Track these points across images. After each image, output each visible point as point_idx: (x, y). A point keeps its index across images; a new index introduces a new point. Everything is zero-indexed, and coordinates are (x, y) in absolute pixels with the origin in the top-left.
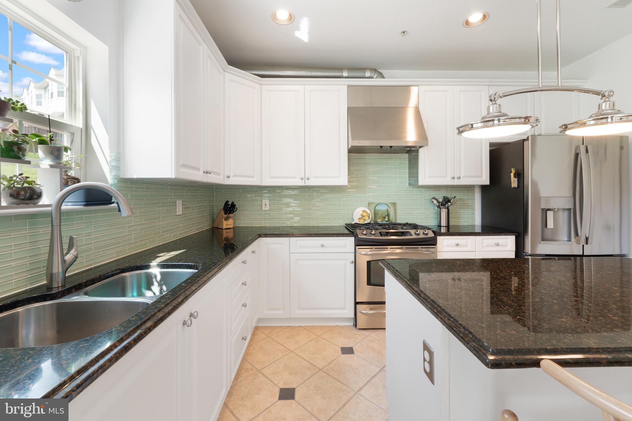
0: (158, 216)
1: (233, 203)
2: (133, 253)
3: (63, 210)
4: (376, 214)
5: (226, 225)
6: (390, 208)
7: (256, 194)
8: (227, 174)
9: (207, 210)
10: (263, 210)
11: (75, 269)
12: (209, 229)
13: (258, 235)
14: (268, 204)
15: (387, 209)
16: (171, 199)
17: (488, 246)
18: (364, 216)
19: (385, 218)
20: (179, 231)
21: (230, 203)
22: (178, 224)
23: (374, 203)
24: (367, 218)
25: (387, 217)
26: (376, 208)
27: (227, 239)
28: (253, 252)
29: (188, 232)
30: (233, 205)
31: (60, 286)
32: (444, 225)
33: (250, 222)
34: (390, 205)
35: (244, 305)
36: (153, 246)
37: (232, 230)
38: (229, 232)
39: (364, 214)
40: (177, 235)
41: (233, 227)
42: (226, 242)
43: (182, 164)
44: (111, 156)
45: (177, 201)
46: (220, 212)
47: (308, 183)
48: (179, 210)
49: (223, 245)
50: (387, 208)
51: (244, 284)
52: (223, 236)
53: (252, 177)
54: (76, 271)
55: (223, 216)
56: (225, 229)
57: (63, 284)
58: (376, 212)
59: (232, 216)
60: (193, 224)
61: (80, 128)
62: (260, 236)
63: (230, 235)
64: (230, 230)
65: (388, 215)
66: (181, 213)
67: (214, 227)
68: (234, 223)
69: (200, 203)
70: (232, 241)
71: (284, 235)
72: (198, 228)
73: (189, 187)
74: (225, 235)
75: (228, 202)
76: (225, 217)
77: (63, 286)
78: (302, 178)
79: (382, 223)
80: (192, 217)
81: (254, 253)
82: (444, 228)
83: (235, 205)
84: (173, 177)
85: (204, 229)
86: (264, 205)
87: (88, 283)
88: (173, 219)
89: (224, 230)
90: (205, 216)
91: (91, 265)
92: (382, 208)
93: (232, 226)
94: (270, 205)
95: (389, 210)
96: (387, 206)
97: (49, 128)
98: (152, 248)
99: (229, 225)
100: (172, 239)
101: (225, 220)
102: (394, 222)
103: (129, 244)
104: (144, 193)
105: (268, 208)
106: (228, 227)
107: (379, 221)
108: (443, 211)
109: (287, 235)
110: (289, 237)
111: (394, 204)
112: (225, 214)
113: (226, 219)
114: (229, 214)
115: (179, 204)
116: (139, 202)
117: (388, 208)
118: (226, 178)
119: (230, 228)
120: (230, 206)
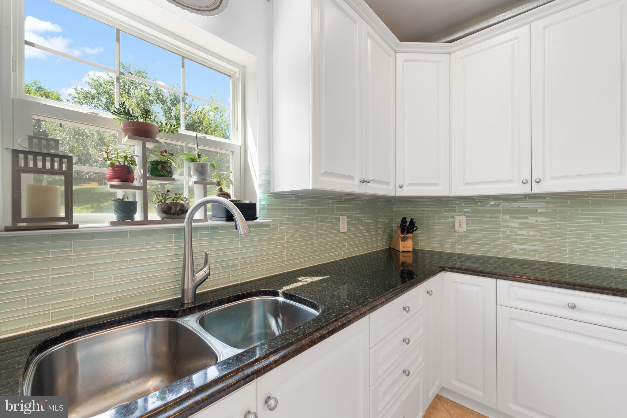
0: (315, 233)
1: (412, 220)
2: (286, 271)
3: (193, 226)
5: (404, 247)
7: (447, 209)
8: (399, 183)
9: (382, 228)
10: (456, 230)
11: (221, 284)
12: (385, 249)
13: (441, 267)
14: (464, 223)
16: (332, 214)
20: (344, 250)
21: (408, 220)
22: (343, 243)
27: (404, 264)
28: (428, 292)
29: (355, 251)
30: (412, 223)
31: (191, 303)
33: (437, 245)
35: (407, 373)
36: (310, 266)
37: (411, 254)
38: (407, 256)
40: (341, 254)
41: (413, 249)
42: (402, 268)
43: (324, 171)
44: (260, 170)
45: (341, 216)
46: (396, 230)
47: (537, 189)
48: (343, 226)
49: (399, 271)
51: (406, 341)
52: (400, 260)
53: (436, 185)
54: (221, 286)
55: (399, 235)
56: (403, 252)
57: (193, 301)
59: (412, 236)
60: (362, 243)
61: (239, 146)
62: (443, 269)
63: (409, 259)
64: (408, 253)
66: (345, 230)
67: (392, 247)
68: (414, 245)
69: (372, 219)
70: (411, 268)
71: (486, 273)
72: (369, 248)
73: (357, 200)
74: (402, 259)
75: (405, 218)
76: (402, 237)
77: (194, 302)
78: (525, 181)
80: (361, 235)
81: (431, 295)
83: (415, 222)
84: (311, 188)
85: (378, 249)
86: (457, 224)
87: (214, 304)
88: (335, 236)
89: (401, 253)
90: (380, 234)
91: (238, 280)
93: (411, 249)
94: (467, 224)
97: (197, 146)
98: (309, 267)
99: (407, 247)
100: (334, 259)
101: (402, 241)
103: (281, 262)
104: (299, 208)
105: (464, 228)
106: (406, 249)
109: (492, 274)
110: (496, 278)
112: (402, 233)
113: (404, 239)
114: (406, 234)
115: (343, 220)
116: (292, 217)
118: (398, 188)
119: (409, 252)
120: (407, 224)
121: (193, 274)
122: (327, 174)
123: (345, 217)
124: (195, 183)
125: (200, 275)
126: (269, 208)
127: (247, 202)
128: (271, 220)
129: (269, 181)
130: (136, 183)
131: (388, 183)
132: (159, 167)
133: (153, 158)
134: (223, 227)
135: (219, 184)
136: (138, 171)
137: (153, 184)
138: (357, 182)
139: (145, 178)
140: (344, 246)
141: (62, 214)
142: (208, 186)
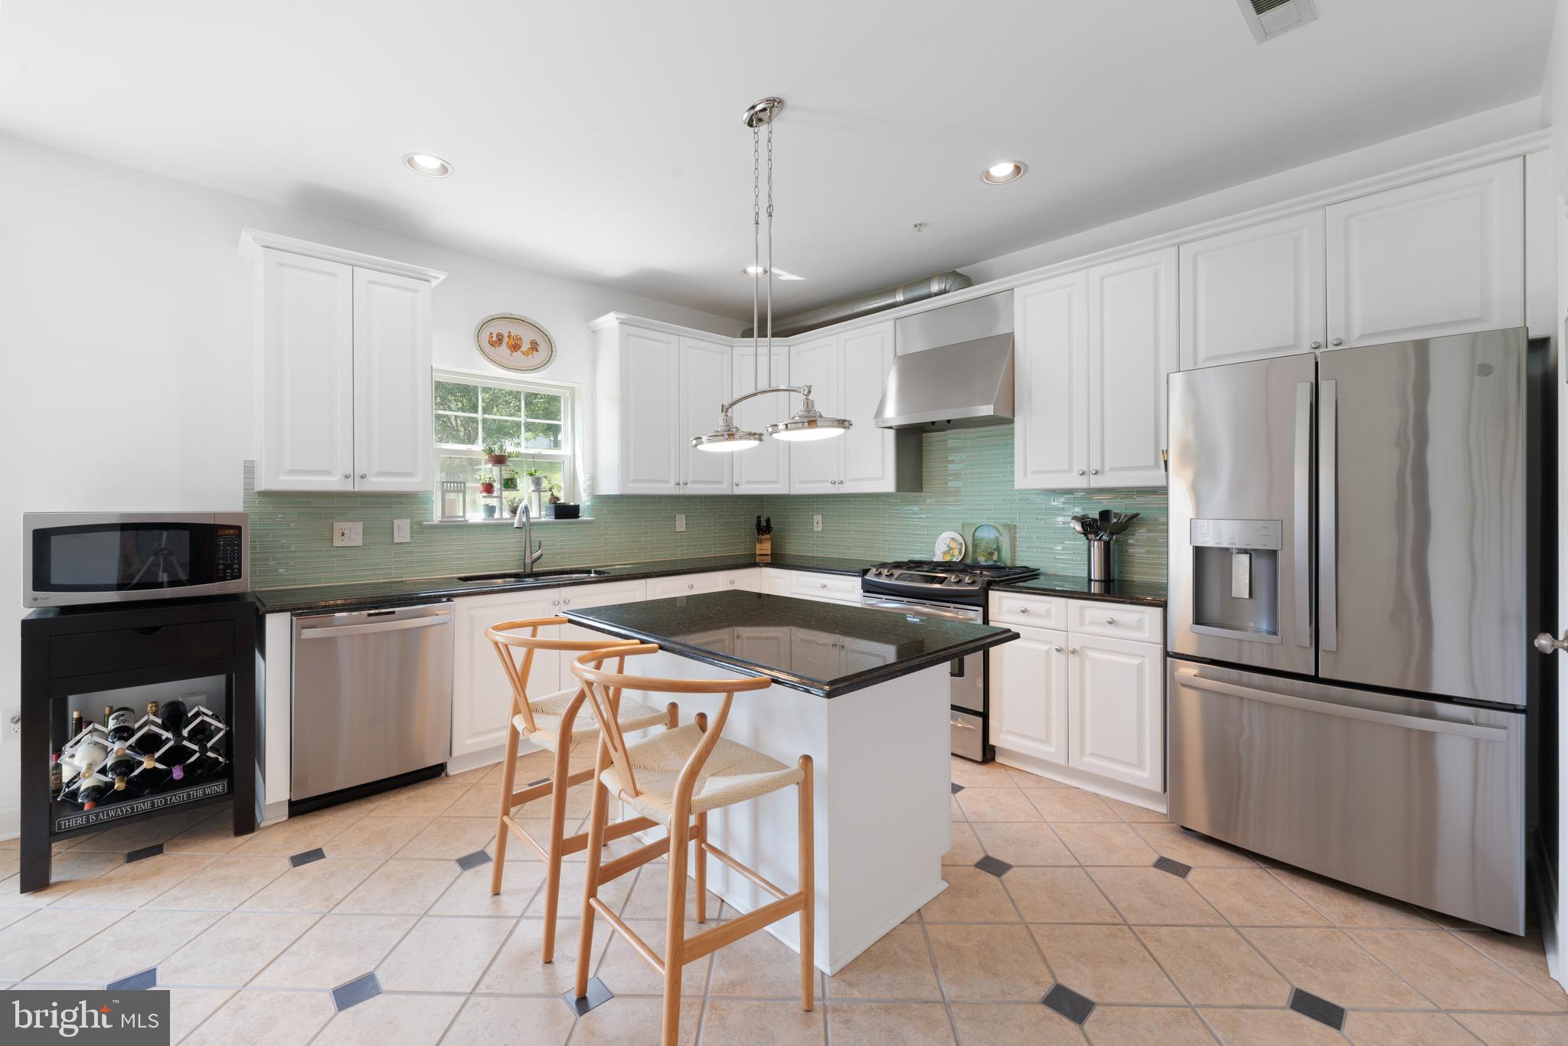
4: (974, 547)
5: (760, 549)
6: (1002, 535)
10: (814, 530)
14: (821, 524)
15: (997, 537)
16: (667, 513)
17: (1091, 623)
18: (951, 549)
19: (991, 554)
21: (764, 519)
22: (681, 543)
23: (973, 524)
24: (956, 552)
25: (996, 553)
26: (977, 534)
30: (768, 521)
32: (1097, 578)
34: (1003, 531)
37: (770, 557)
39: (953, 545)
41: (772, 553)
44: (585, 478)
45: (676, 516)
46: (751, 531)
48: (681, 526)
56: (760, 555)
58: (975, 542)
59: (769, 536)
65: (998, 549)
66: (684, 529)
75: (760, 517)
79: (986, 564)
82: (1097, 583)
83: (772, 522)
86: (814, 524)
88: (672, 535)
92: (987, 535)
94: (823, 523)
95: (1001, 538)
96: (994, 529)
99: (764, 550)
101: (758, 542)
102: (1009, 564)
107: (982, 560)
108: (1094, 546)
111: (1012, 529)
113: (760, 541)
114: (763, 535)
115: (680, 518)
117: (997, 535)
119: (767, 555)
120: (764, 523)
121: (531, 554)
123: (683, 517)
124: (533, 491)
125: (536, 555)
126: (593, 509)
127: (572, 504)
128: (594, 518)
129: (593, 485)
130: (495, 494)
131: (720, 483)
132: (509, 482)
133: (506, 476)
134: (553, 524)
135: (551, 490)
136: (497, 486)
137: (506, 494)
139: (501, 490)
140: (683, 546)
141: (461, 514)
142: (542, 493)
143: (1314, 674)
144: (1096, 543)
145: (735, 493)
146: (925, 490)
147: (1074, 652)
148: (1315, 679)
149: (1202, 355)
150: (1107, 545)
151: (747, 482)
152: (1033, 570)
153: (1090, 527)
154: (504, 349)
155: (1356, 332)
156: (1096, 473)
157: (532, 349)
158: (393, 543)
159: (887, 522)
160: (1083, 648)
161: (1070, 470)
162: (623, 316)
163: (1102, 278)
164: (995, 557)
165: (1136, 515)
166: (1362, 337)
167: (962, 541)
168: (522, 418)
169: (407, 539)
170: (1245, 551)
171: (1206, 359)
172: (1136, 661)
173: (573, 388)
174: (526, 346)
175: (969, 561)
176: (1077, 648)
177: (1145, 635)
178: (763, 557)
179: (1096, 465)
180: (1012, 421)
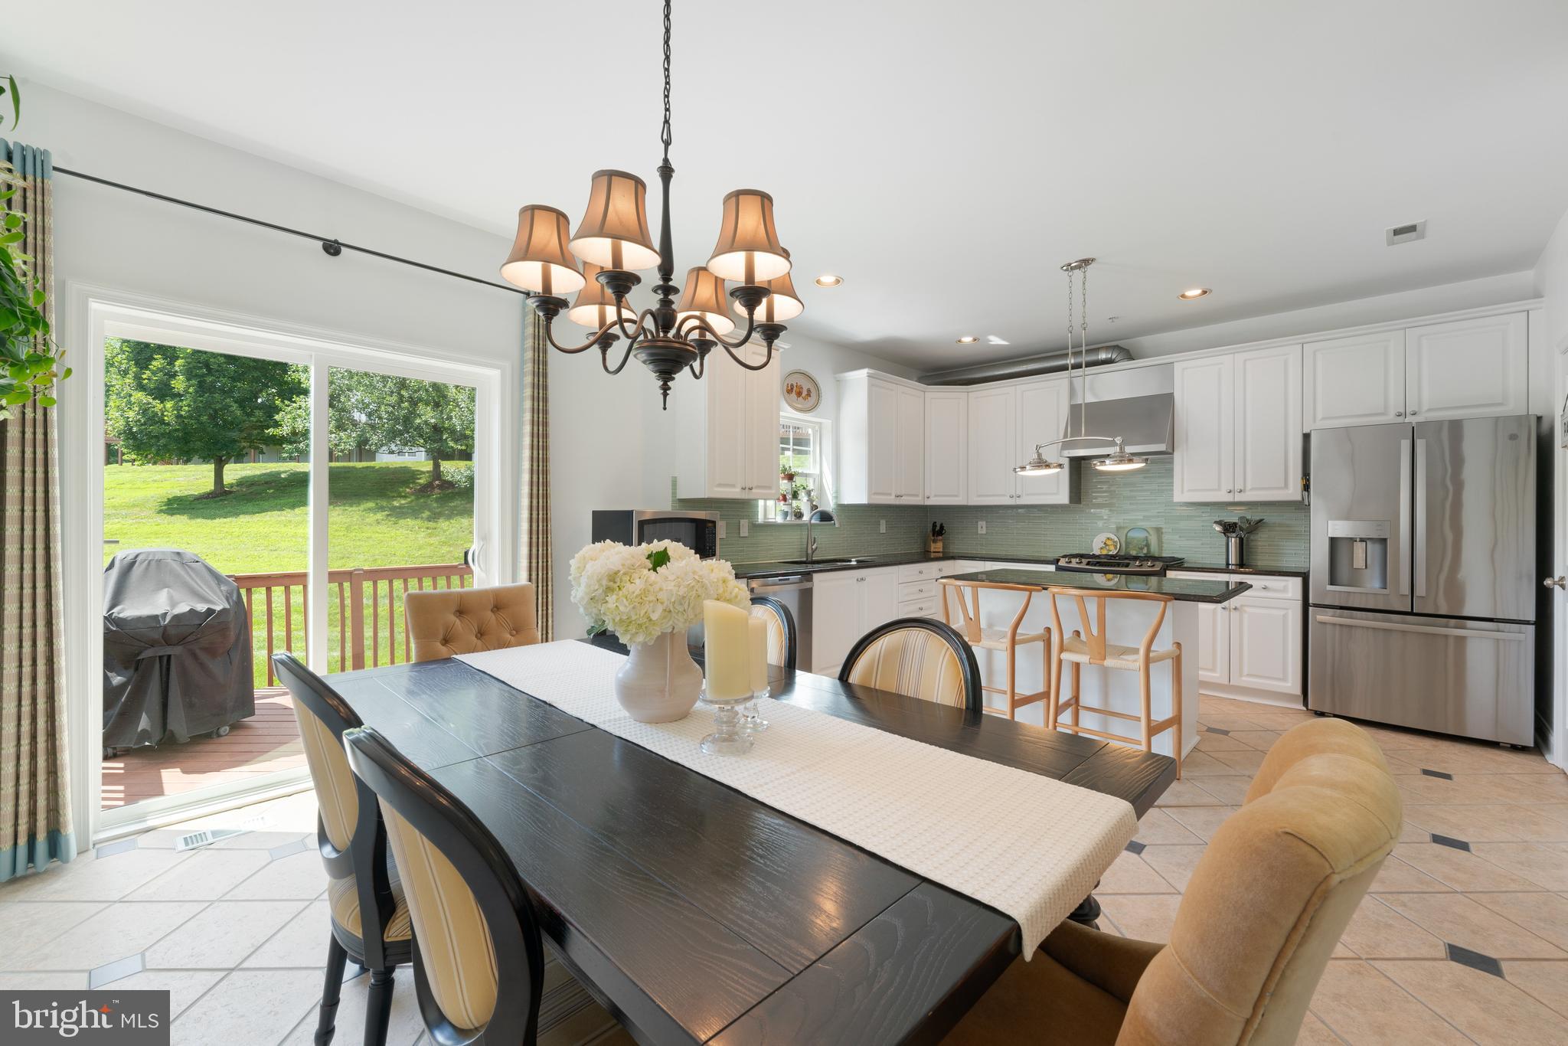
1: (941, 525)
4: (1127, 544)
5: (935, 548)
8: (927, 494)
9: (917, 532)
10: (979, 533)
14: (984, 528)
15: (1147, 537)
18: (1108, 545)
19: (1142, 549)
20: (883, 548)
21: (938, 525)
22: (882, 542)
23: (1127, 527)
24: (1112, 548)
25: (1146, 548)
26: (1129, 534)
30: (942, 527)
32: (1234, 561)
34: (1151, 532)
37: (941, 554)
39: (1109, 542)
43: (876, 490)
45: (880, 521)
46: (928, 533)
48: (883, 529)
50: (1145, 534)
53: (956, 496)
55: (931, 537)
56: (933, 552)
58: (1128, 540)
59: (941, 538)
65: (1148, 545)
66: (884, 531)
69: (906, 524)
75: (935, 524)
76: (933, 539)
79: (1138, 556)
80: (896, 536)
83: (944, 527)
84: (867, 503)
86: (979, 528)
90: (914, 538)
92: (1138, 535)
93: (941, 550)
95: (1150, 537)
96: (1146, 532)
101: (933, 542)
102: (1158, 556)
105: (984, 532)
106: (937, 550)
107: (1134, 554)
108: (1231, 541)
111: (1158, 531)
112: (933, 536)
113: (935, 541)
114: (937, 536)
115: (883, 523)
117: (1147, 535)
118: (926, 499)
120: (938, 528)
122: (875, 494)
126: (839, 514)
127: (827, 511)
129: (836, 497)
130: (788, 502)
131: (917, 496)
132: (795, 494)
133: (793, 489)
134: (819, 525)
136: (788, 496)
137: (793, 502)
138: (893, 497)
139: (791, 500)
140: (883, 544)
141: (771, 517)
142: (812, 503)
143: (1410, 610)
144: (1233, 539)
145: (926, 504)
146: (1083, 503)
147: (1235, 609)
148: (1412, 613)
149: (1319, 416)
150: (1241, 540)
151: (936, 496)
152: (1180, 559)
153: (1228, 528)
154: (794, 395)
155: (1425, 408)
156: (1241, 491)
157: (807, 395)
158: (740, 537)
159: (1048, 527)
160: (1242, 606)
161: (1219, 489)
162: (872, 371)
163: (1245, 361)
164: (1145, 551)
165: (1261, 520)
166: (1430, 410)
167: (1116, 539)
168: (791, 446)
169: (746, 535)
170: (1362, 540)
171: (1323, 419)
172: (1282, 612)
173: (821, 423)
174: (805, 393)
175: (1122, 553)
176: (1238, 606)
177: (1289, 595)
178: (936, 554)
179: (1239, 487)
180: (1172, 454)
